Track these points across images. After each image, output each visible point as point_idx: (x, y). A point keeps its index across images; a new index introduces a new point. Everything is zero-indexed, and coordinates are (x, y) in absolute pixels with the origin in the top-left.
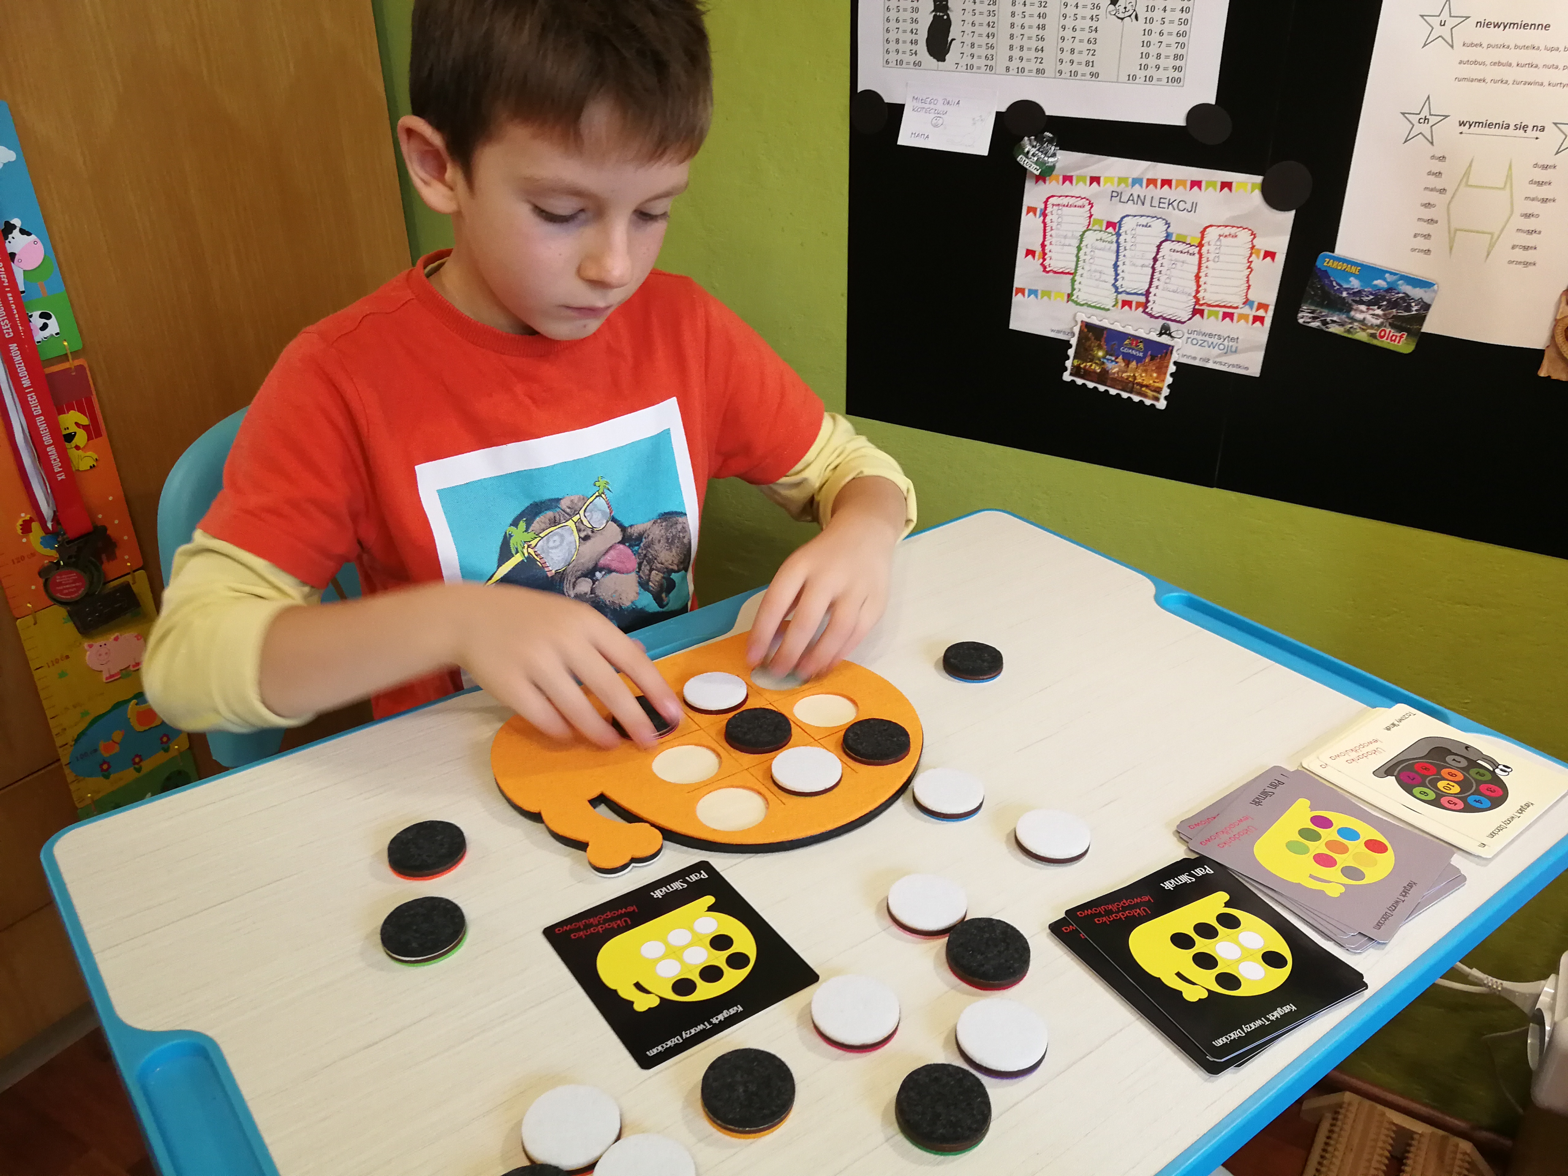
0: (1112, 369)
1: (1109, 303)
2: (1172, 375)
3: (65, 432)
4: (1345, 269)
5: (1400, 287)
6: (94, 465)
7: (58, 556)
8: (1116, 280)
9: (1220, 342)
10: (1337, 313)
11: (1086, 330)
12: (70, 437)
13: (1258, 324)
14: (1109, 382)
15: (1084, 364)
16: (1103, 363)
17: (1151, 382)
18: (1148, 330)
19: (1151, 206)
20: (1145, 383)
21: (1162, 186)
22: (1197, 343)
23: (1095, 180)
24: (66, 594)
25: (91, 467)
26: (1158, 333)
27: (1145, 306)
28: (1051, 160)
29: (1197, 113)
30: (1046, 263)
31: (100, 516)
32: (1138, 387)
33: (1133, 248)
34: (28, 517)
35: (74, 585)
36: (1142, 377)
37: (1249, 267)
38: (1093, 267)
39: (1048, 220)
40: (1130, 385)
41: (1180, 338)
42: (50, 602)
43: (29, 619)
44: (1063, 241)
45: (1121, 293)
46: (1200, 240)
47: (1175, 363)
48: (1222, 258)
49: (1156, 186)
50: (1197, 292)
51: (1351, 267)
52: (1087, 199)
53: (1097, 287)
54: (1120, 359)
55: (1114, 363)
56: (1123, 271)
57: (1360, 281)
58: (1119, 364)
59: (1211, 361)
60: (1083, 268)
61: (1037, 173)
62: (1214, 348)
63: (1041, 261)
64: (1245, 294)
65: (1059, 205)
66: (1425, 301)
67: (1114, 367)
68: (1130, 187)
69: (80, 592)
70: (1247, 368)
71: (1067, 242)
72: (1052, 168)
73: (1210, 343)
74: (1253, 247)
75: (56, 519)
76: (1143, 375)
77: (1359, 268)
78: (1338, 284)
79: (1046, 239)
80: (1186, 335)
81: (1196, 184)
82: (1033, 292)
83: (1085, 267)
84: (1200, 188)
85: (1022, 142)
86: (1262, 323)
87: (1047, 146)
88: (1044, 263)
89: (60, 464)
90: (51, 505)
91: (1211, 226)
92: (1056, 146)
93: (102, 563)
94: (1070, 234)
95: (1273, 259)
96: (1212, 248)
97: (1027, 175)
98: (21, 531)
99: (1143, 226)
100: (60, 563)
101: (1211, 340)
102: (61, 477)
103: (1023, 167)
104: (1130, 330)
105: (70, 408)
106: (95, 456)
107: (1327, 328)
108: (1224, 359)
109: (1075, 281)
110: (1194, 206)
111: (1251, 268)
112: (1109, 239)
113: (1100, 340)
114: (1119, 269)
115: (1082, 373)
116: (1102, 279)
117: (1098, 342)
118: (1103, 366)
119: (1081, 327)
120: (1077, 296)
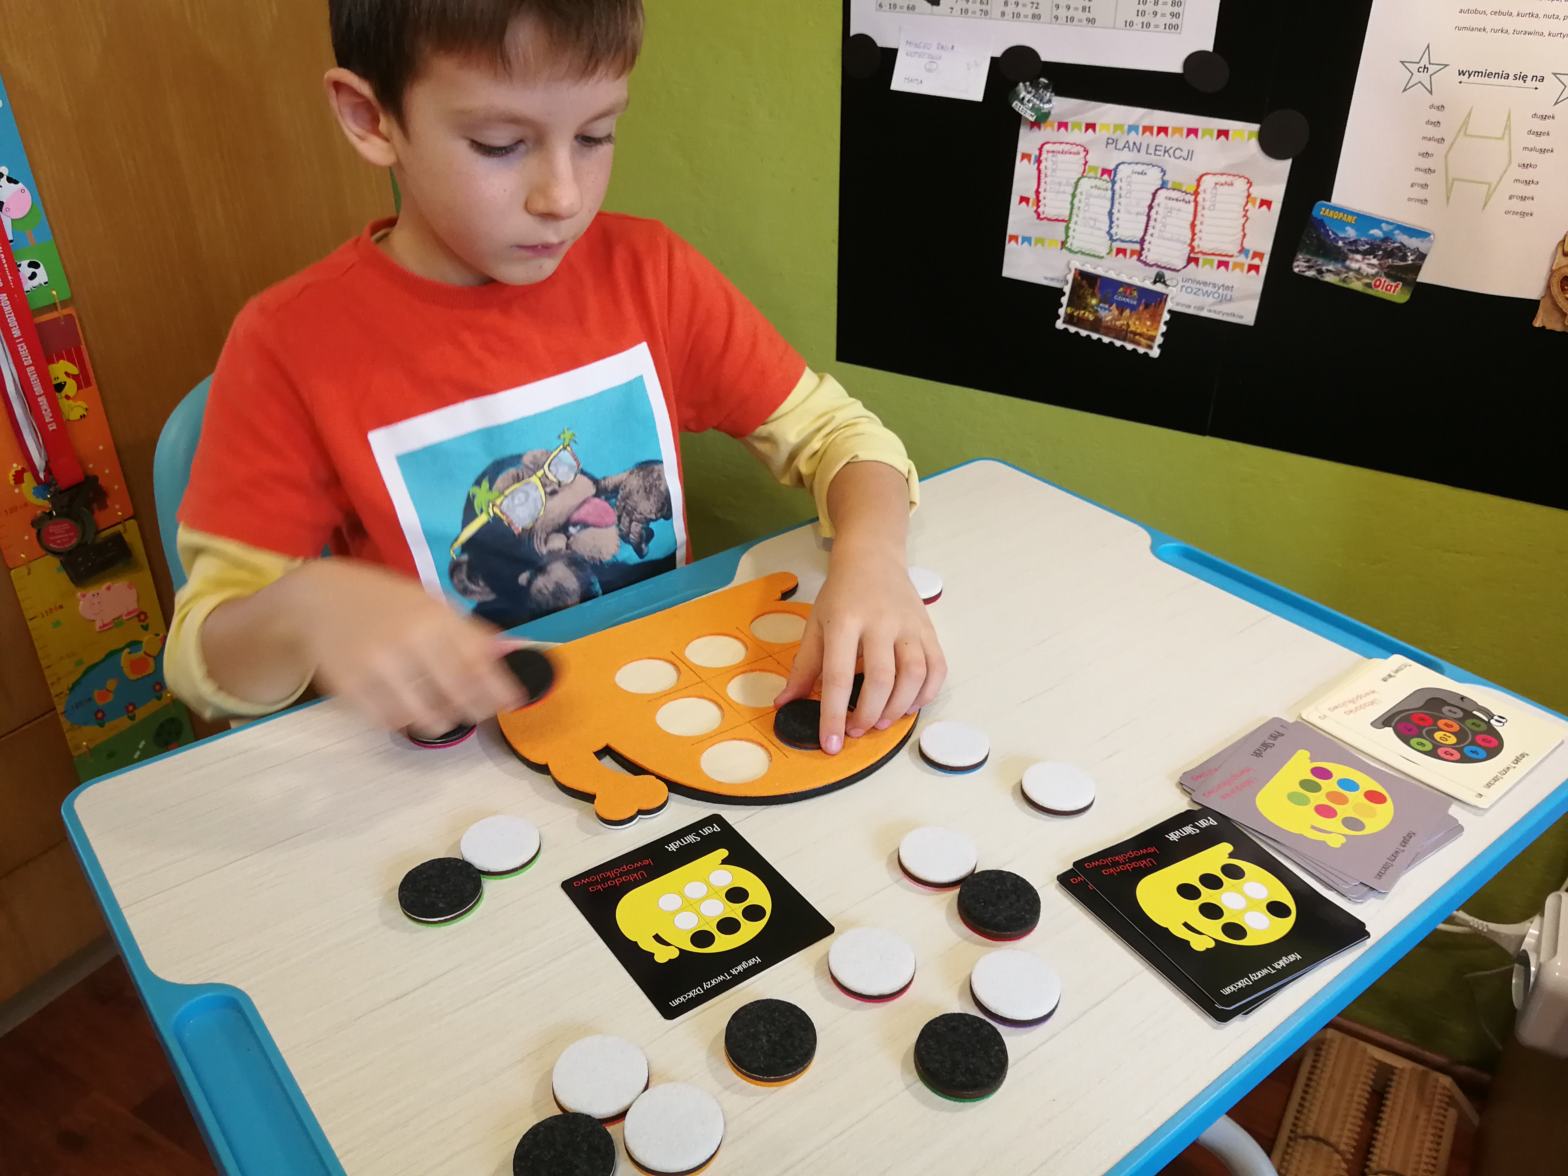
1: (1103, 250)
2: (1166, 323)
3: (55, 382)
4: (1341, 219)
5: (1396, 237)
6: (84, 415)
7: (51, 506)
8: (1111, 228)
9: (1214, 290)
10: (1332, 262)
11: (1079, 278)
12: (60, 387)
13: (1253, 272)
14: (1102, 330)
15: (1077, 312)
16: (1097, 311)
17: (1145, 330)
18: (1142, 278)
19: (1147, 153)
20: (1138, 331)
21: (1158, 133)
22: (1191, 292)
23: (1091, 126)
24: (59, 545)
25: (81, 417)
26: (1152, 281)
27: (1140, 254)
28: (1047, 106)
29: (1195, 60)
31: (91, 466)
32: (1132, 335)
33: (1128, 195)
34: (20, 468)
35: (67, 535)
36: (1135, 325)
37: (1245, 216)
38: (1088, 215)
39: (1042, 166)
40: (1124, 333)
41: (1174, 287)
42: (43, 552)
43: (24, 570)
44: (1057, 187)
45: (1115, 240)
46: (1194, 188)
47: (1170, 311)
48: (1217, 206)
49: (1152, 133)
50: (1193, 240)
51: (1347, 217)
52: (1082, 146)
53: (1092, 235)
54: (1114, 307)
55: (1107, 311)
56: (1118, 219)
57: (1357, 230)
58: (1111, 313)
59: (1205, 310)
60: (1077, 216)
61: (1032, 119)
62: (1208, 296)
63: (1035, 208)
64: (1240, 243)
65: (1053, 152)
66: (1420, 250)
67: (1108, 315)
68: (1126, 134)
69: (73, 542)
70: (1241, 317)
71: (1062, 188)
72: (1048, 114)
73: (1204, 292)
74: (1249, 196)
75: (48, 470)
76: (1137, 323)
77: (1355, 218)
78: (1334, 233)
79: (1041, 186)
80: (1181, 284)
81: (1192, 132)
82: (1027, 240)
83: (1079, 215)
84: (1196, 135)
85: (1017, 88)
86: (1258, 272)
87: (1043, 92)
88: (1039, 210)
89: (51, 415)
90: (43, 456)
91: (1207, 174)
92: (1052, 92)
93: (93, 513)
94: (1064, 181)
95: (1269, 208)
96: (1208, 196)
97: (1022, 121)
98: (13, 482)
99: (1138, 173)
100: (52, 514)
101: (1205, 289)
102: (52, 427)
103: (1018, 113)
104: (1124, 278)
105: (60, 357)
106: (85, 406)
107: (1322, 277)
108: (1218, 308)
109: (1069, 228)
110: (1190, 155)
111: (1247, 217)
112: (1105, 187)
113: (1094, 289)
114: (1114, 216)
115: (1075, 321)
116: (1096, 226)
117: (1092, 290)
118: (1097, 314)
119: (1075, 275)
120: (1071, 244)
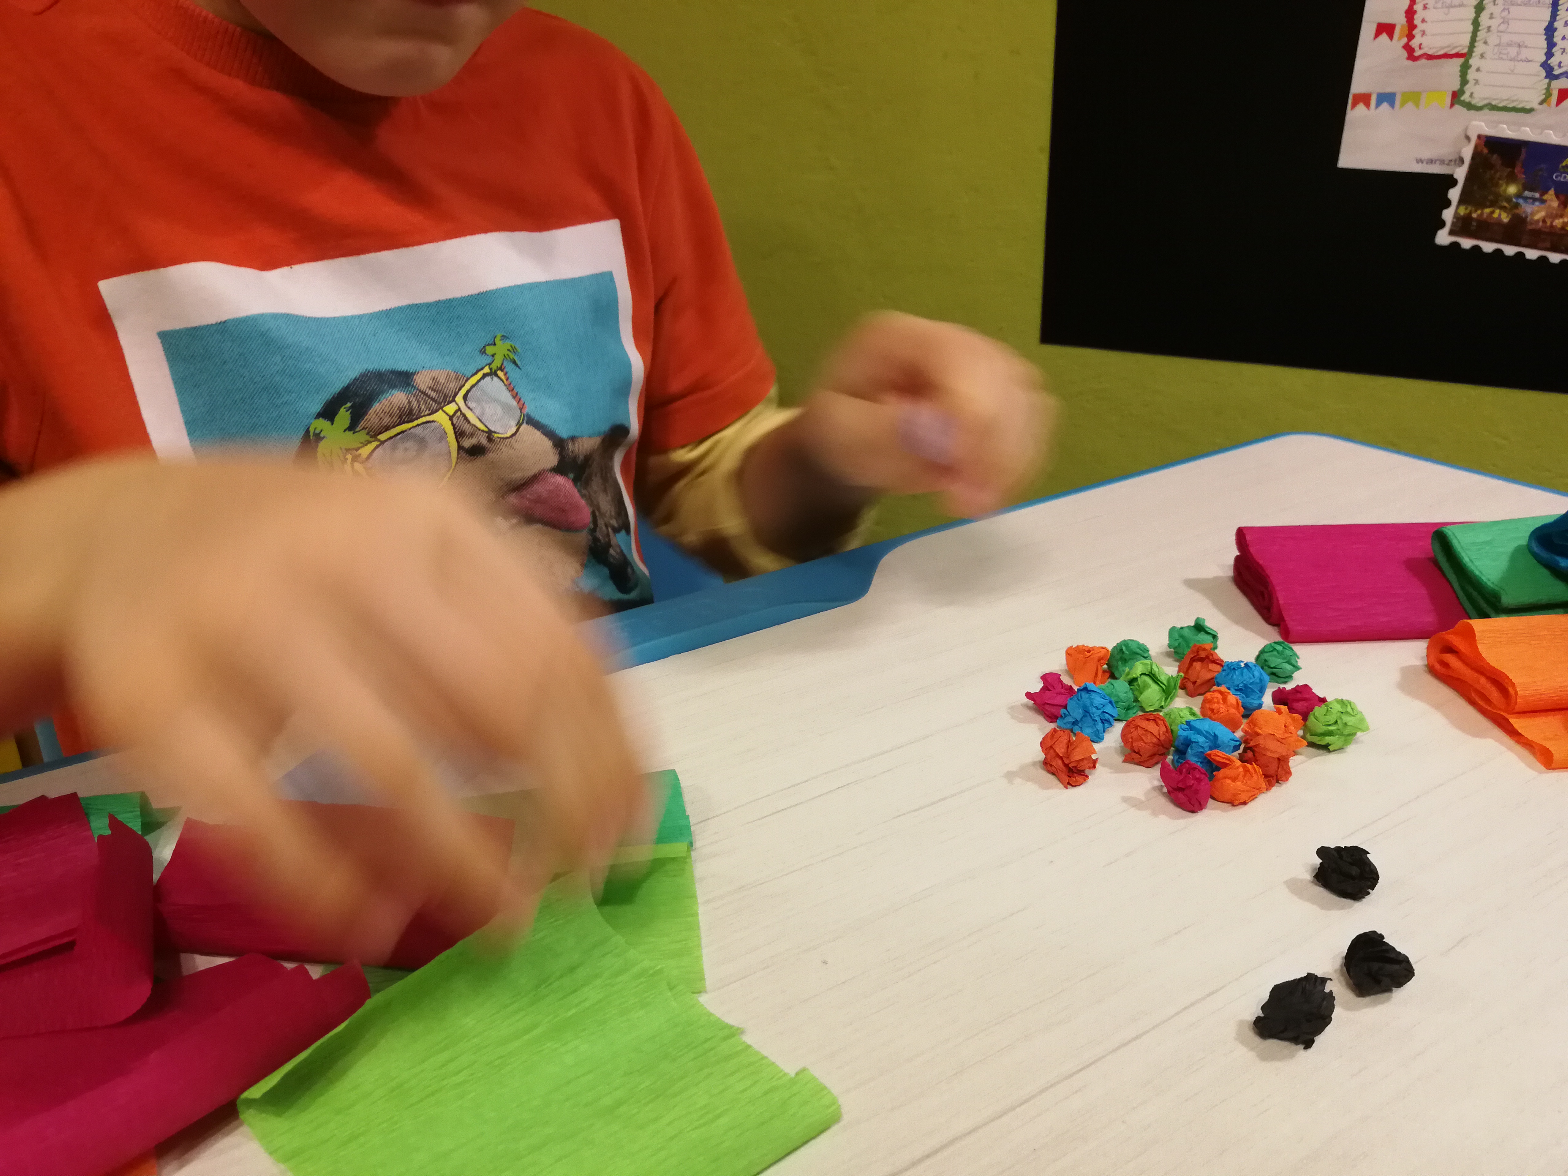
0: (1533, 214)
1: (1532, 98)
8: (1549, 54)
11: (1485, 151)
14: (1525, 237)
15: (1479, 212)
16: (1517, 206)
30: (1414, 43)
38: (1506, 38)
45: (1557, 77)
53: (1512, 72)
54: (1550, 195)
55: (1537, 203)
56: (1564, 38)
58: (1547, 204)
60: (1485, 43)
63: (1405, 40)
67: (1539, 210)
79: (1417, 1)
82: (1388, 98)
83: (1489, 41)
88: (1410, 43)
109: (1469, 67)
113: (1512, 166)
114: (1556, 34)
115: (1473, 228)
116: (1523, 56)
117: (1509, 170)
118: (1516, 211)
119: (1476, 147)
120: (1472, 94)
